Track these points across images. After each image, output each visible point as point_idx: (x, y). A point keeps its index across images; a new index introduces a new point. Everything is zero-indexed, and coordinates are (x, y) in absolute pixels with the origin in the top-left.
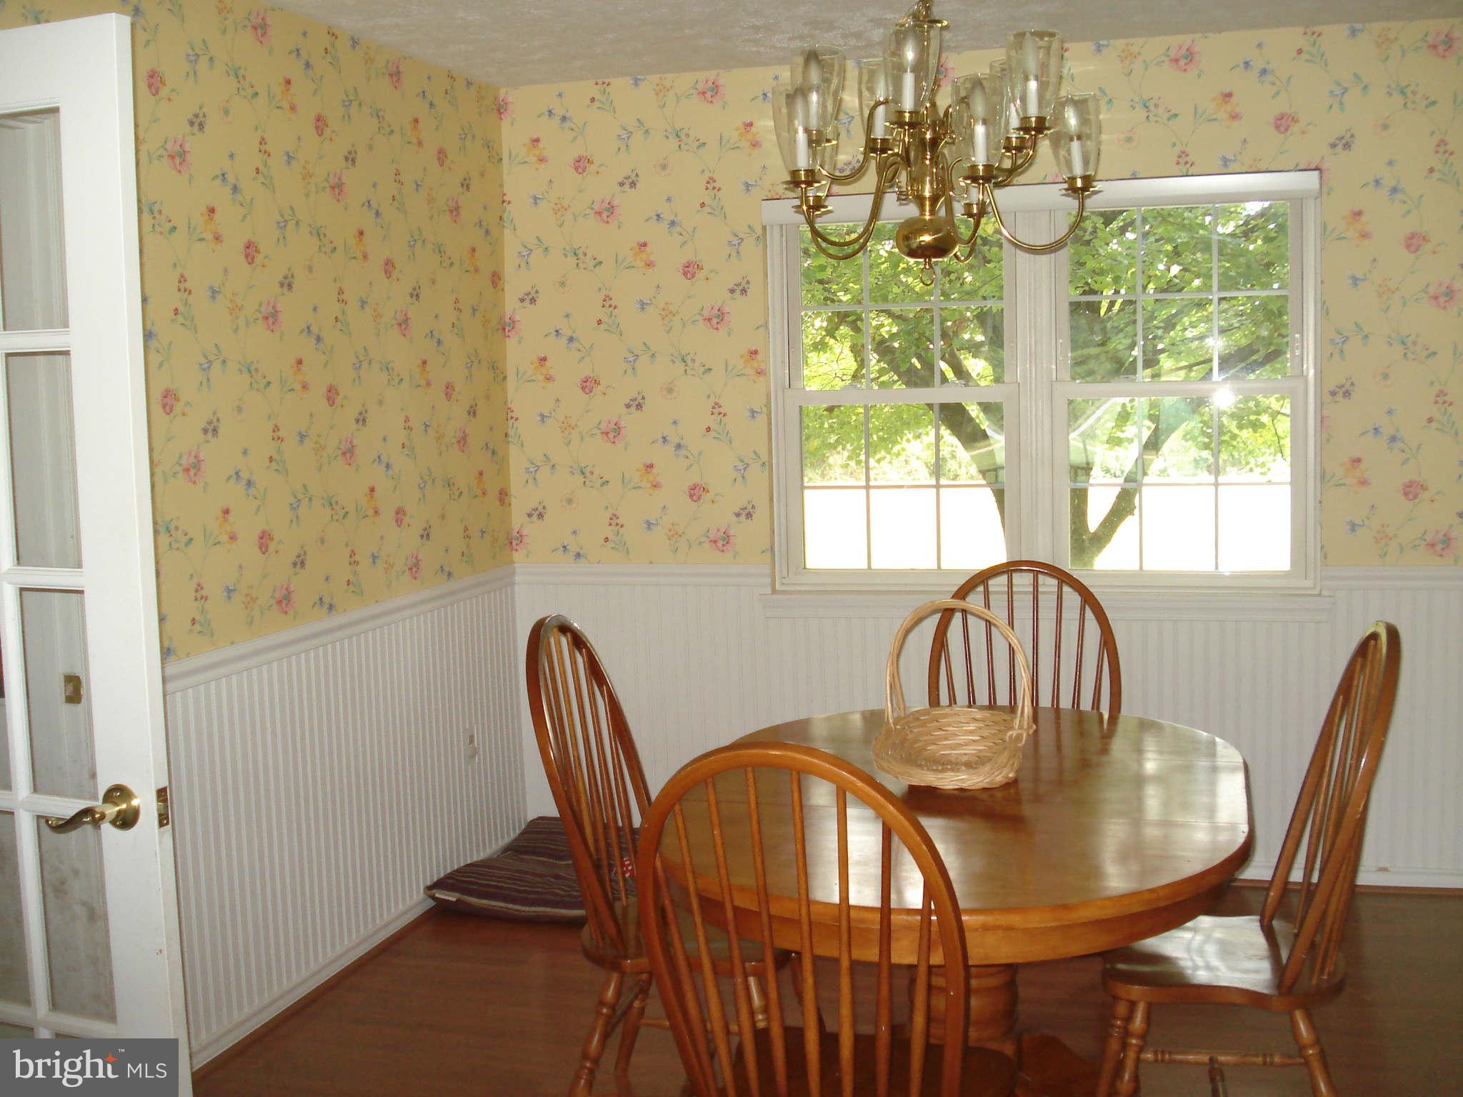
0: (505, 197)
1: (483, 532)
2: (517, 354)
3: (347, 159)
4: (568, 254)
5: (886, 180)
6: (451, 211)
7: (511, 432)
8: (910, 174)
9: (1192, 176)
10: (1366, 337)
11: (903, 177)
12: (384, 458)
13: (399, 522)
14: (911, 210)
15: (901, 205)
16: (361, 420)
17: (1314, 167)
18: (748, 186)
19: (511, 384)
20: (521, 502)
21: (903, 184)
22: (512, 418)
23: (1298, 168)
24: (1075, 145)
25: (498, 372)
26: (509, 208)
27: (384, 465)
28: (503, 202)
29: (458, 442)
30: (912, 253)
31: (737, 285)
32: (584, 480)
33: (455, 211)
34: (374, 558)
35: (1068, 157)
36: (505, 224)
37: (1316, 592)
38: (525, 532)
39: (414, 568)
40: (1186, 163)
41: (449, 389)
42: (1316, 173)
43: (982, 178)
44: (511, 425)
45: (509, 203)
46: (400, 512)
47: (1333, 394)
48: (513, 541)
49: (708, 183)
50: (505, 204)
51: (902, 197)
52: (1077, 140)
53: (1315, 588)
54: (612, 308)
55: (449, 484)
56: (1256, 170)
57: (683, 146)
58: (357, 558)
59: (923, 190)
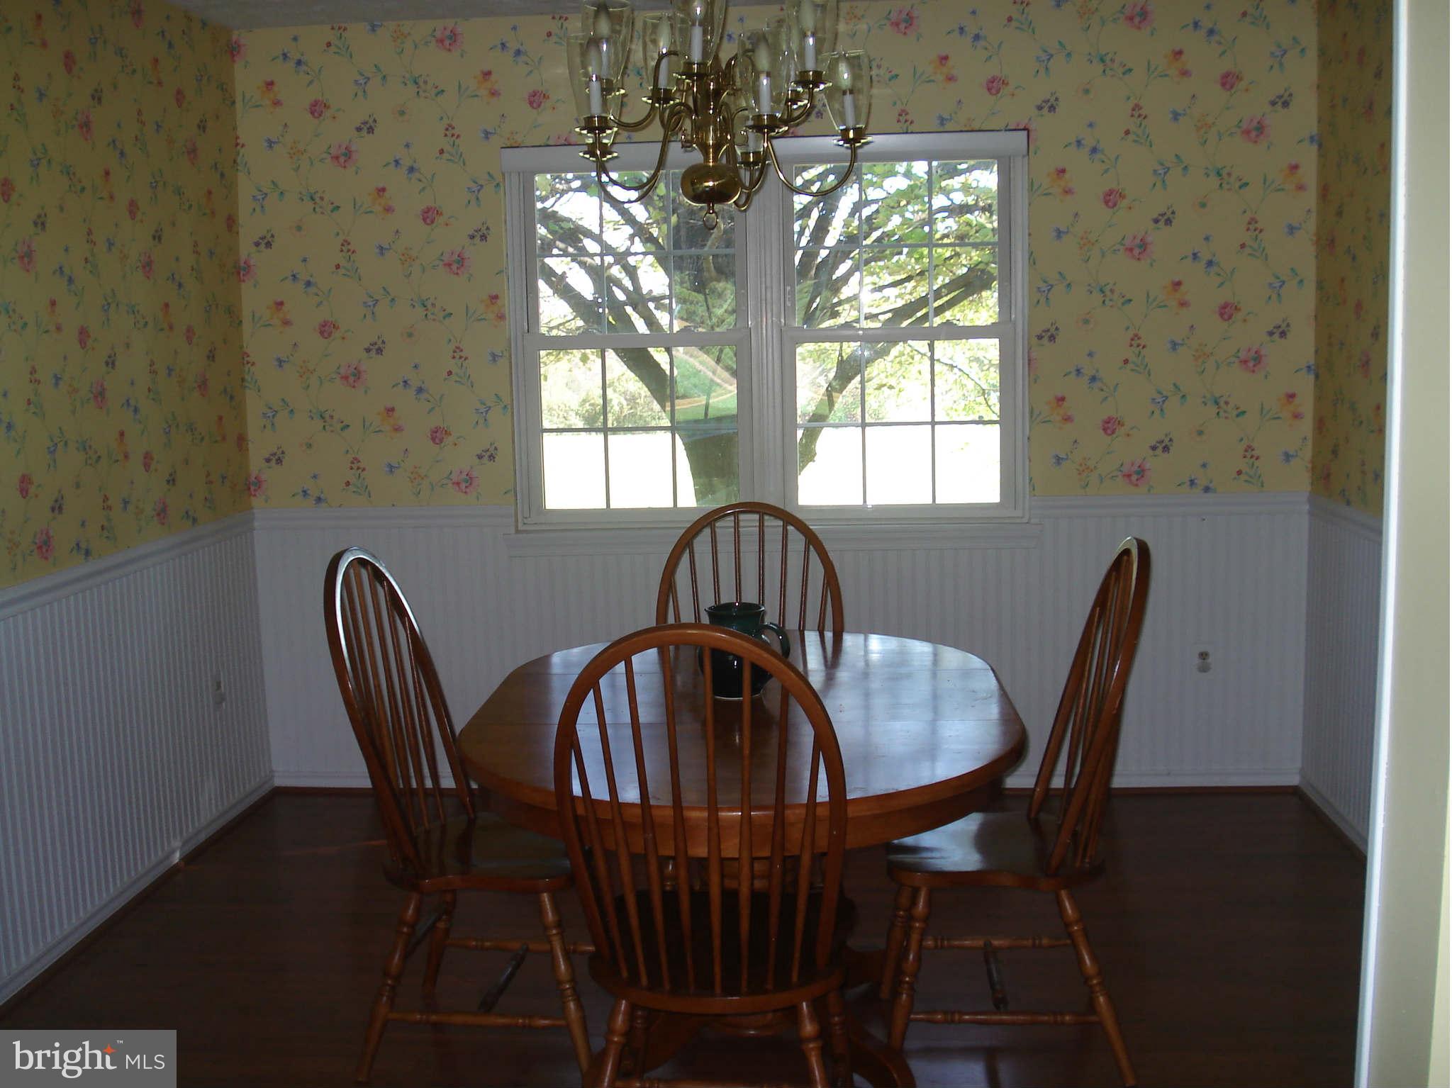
0: (238, 141)
1: (224, 478)
2: (253, 299)
3: (93, 97)
4: (304, 198)
5: (671, 128)
6: (189, 153)
7: (248, 377)
8: (693, 122)
9: (912, 133)
10: (1069, 285)
11: (687, 125)
12: (132, 402)
13: (147, 466)
14: (696, 157)
15: (686, 151)
16: (111, 363)
17: (1022, 127)
18: (487, 134)
19: (247, 327)
20: (258, 448)
21: (689, 131)
22: (248, 363)
23: (1009, 127)
24: (848, 98)
25: (233, 315)
26: (242, 151)
27: (133, 408)
28: (237, 145)
29: (199, 386)
30: (696, 198)
31: (476, 231)
32: (324, 424)
33: (192, 152)
34: (126, 503)
35: (841, 109)
36: (239, 168)
37: (1025, 520)
38: (263, 477)
39: (162, 513)
40: (906, 121)
41: (190, 333)
42: (1026, 132)
43: (767, 127)
44: (247, 369)
45: (243, 146)
46: (148, 457)
47: (1040, 337)
48: (249, 487)
49: (447, 129)
50: (239, 147)
51: (686, 145)
52: (850, 93)
53: (1022, 518)
54: (350, 253)
55: (191, 428)
56: (970, 129)
57: (421, 93)
58: (109, 503)
59: (707, 139)
